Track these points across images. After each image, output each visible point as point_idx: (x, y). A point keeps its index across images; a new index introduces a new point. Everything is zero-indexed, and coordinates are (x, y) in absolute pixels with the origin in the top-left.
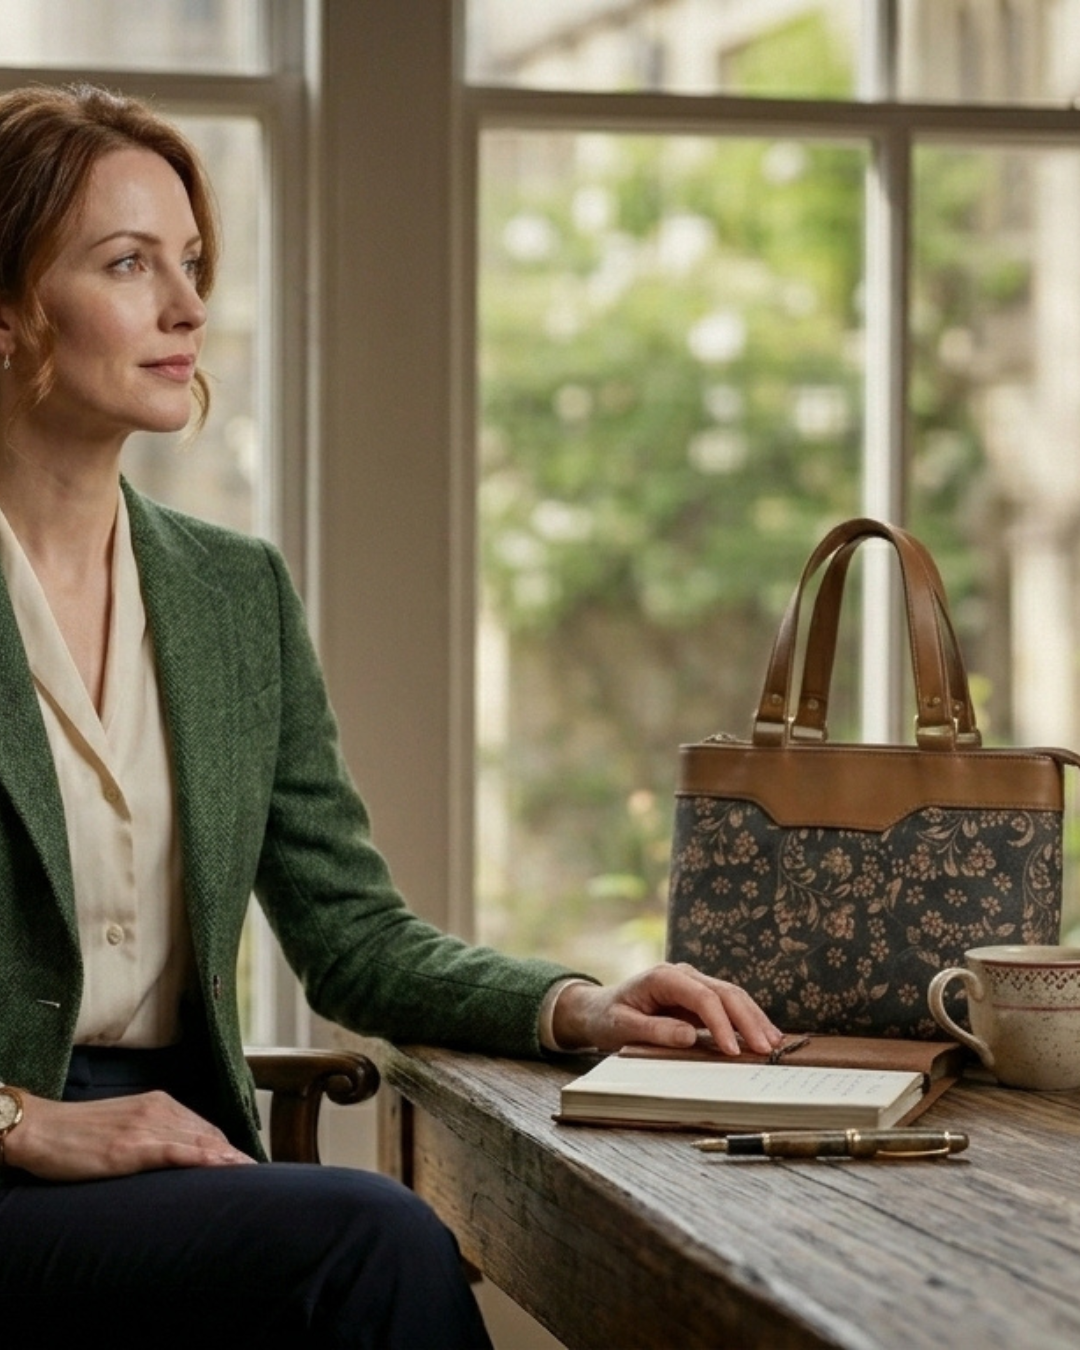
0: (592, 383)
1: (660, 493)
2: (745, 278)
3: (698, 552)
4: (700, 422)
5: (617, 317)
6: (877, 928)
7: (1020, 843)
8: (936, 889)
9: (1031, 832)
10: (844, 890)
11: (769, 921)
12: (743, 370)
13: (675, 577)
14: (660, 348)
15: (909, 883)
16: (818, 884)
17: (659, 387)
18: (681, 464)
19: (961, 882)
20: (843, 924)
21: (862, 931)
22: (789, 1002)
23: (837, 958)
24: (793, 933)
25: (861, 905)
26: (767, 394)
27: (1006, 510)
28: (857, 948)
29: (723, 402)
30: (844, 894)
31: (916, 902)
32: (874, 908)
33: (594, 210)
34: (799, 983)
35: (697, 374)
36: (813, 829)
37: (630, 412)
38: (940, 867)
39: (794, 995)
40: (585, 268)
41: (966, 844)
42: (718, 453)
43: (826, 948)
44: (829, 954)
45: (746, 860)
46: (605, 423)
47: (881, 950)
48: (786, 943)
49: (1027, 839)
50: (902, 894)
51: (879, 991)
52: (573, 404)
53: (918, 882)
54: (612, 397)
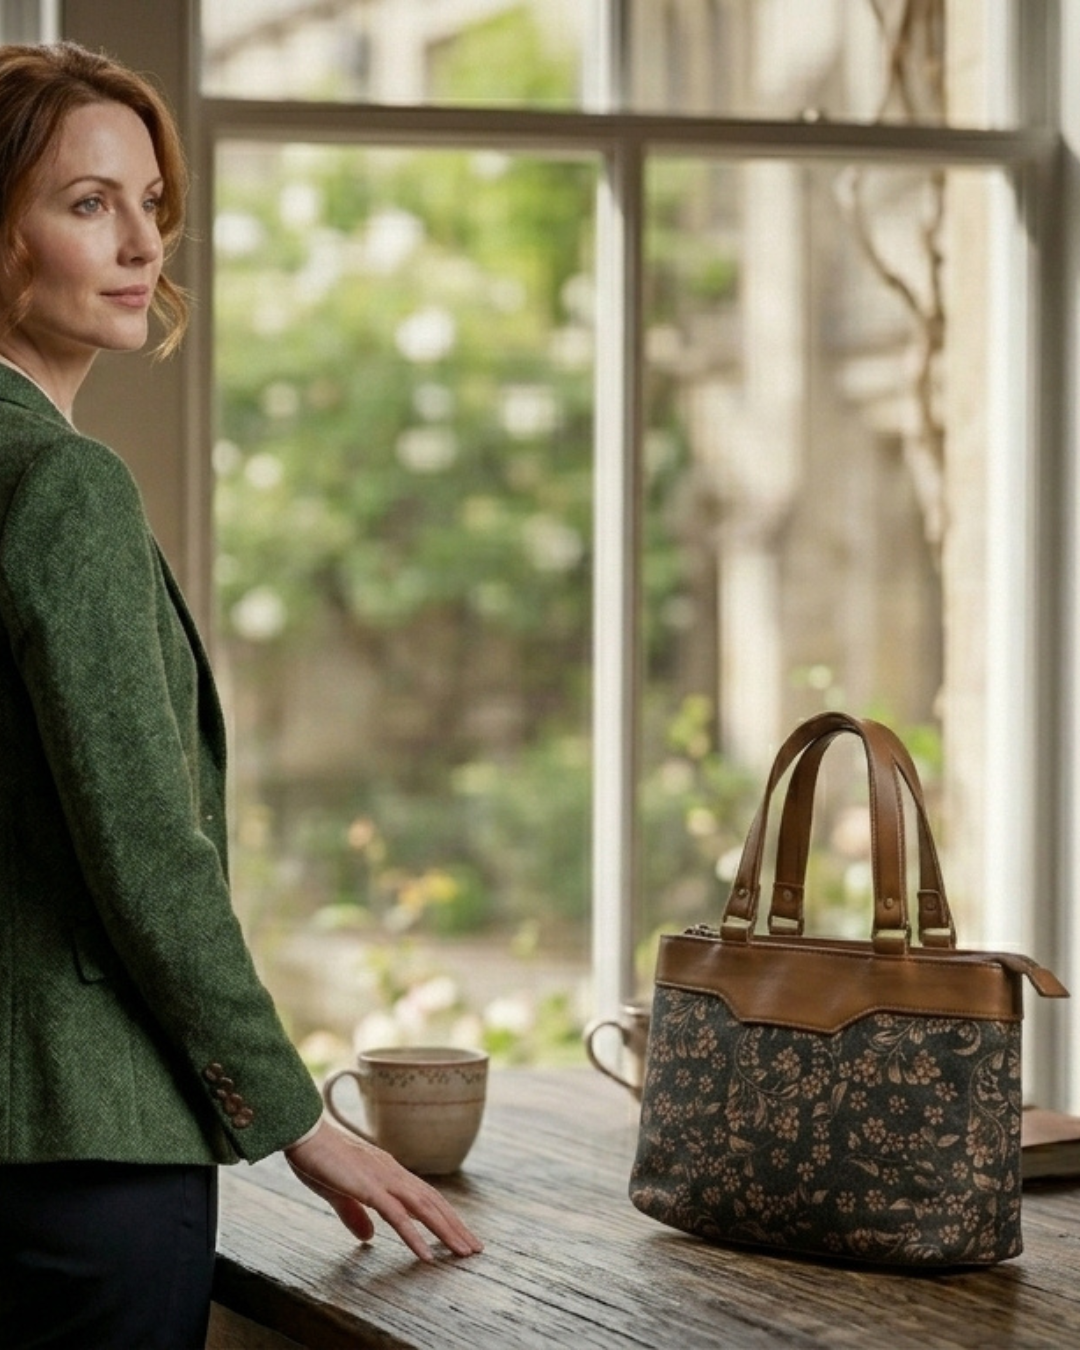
0: (299, 381)
1: (368, 492)
2: (452, 275)
3: (408, 551)
4: (409, 420)
5: (325, 312)
6: (821, 1132)
7: (967, 1052)
8: (880, 1096)
9: (978, 1042)
10: (792, 1091)
11: (720, 1119)
12: (451, 367)
13: (384, 577)
14: (367, 346)
15: (853, 1086)
16: (766, 1085)
17: (367, 387)
18: (391, 463)
19: (903, 1089)
20: (788, 1126)
21: (806, 1133)
22: (736, 1200)
23: (779, 1158)
24: (742, 1133)
25: (807, 1109)
26: (476, 392)
27: (713, 508)
28: (800, 1150)
29: (432, 400)
30: (792, 1095)
31: (858, 1108)
32: (818, 1111)
33: (300, 206)
34: (746, 1181)
35: (404, 371)
36: (769, 1027)
37: (337, 410)
38: (885, 1074)
39: (740, 1194)
40: (292, 264)
41: (912, 1051)
42: (426, 451)
43: (771, 1149)
44: (773, 1154)
45: (704, 1055)
46: (314, 419)
47: (822, 1153)
48: (736, 1143)
49: (974, 1048)
50: (846, 1097)
51: (819, 1196)
52: (281, 402)
53: (861, 1086)
54: (320, 395)
